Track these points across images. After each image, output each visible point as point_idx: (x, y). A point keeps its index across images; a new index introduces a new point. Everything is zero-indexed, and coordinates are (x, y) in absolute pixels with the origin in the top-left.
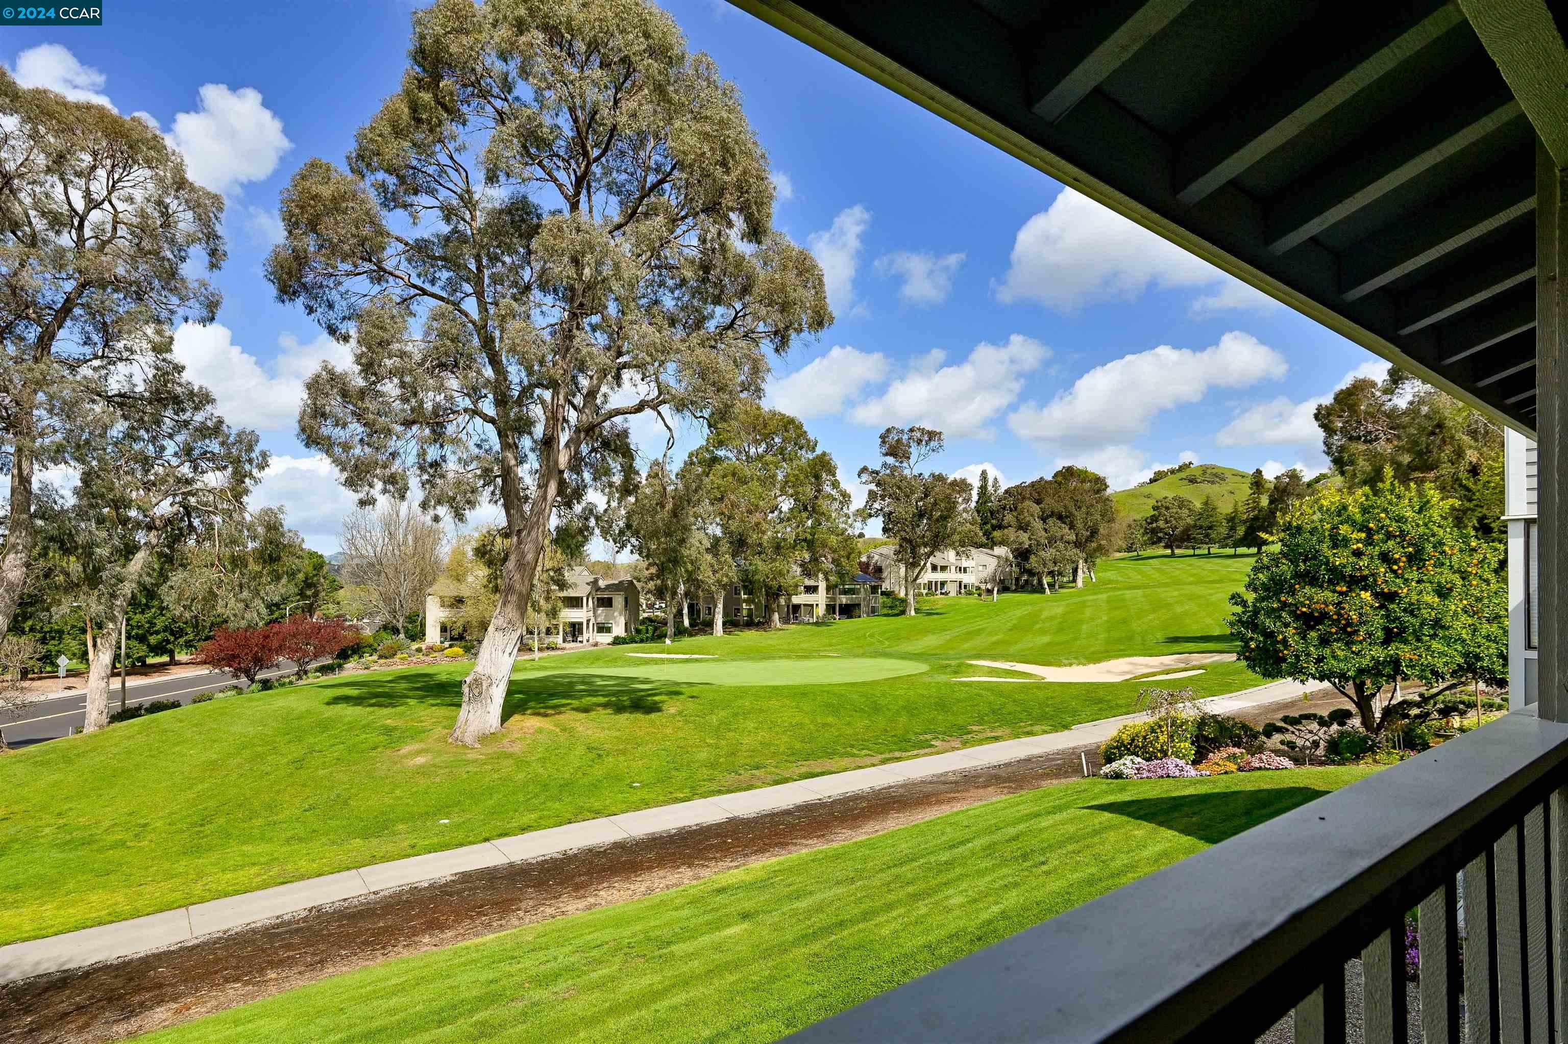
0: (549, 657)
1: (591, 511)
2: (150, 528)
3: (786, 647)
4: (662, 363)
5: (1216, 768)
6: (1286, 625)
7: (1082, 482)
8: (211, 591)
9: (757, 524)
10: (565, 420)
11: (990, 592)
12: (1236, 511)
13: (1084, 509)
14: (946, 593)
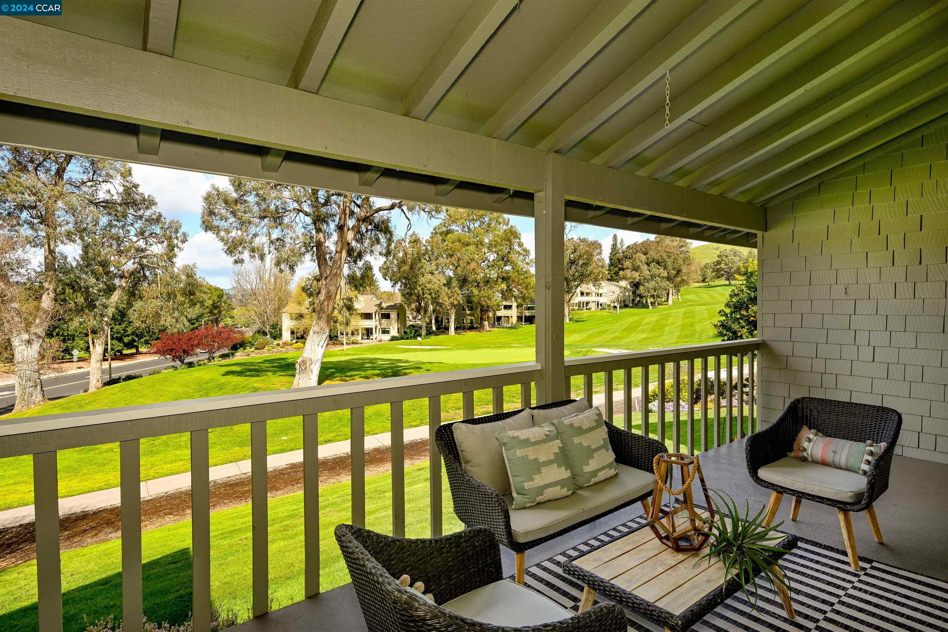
0: (352, 348)
2: (122, 277)
3: (490, 341)
6: (743, 327)
8: (157, 313)
9: (473, 270)
11: (615, 308)
13: (673, 258)
14: (590, 309)
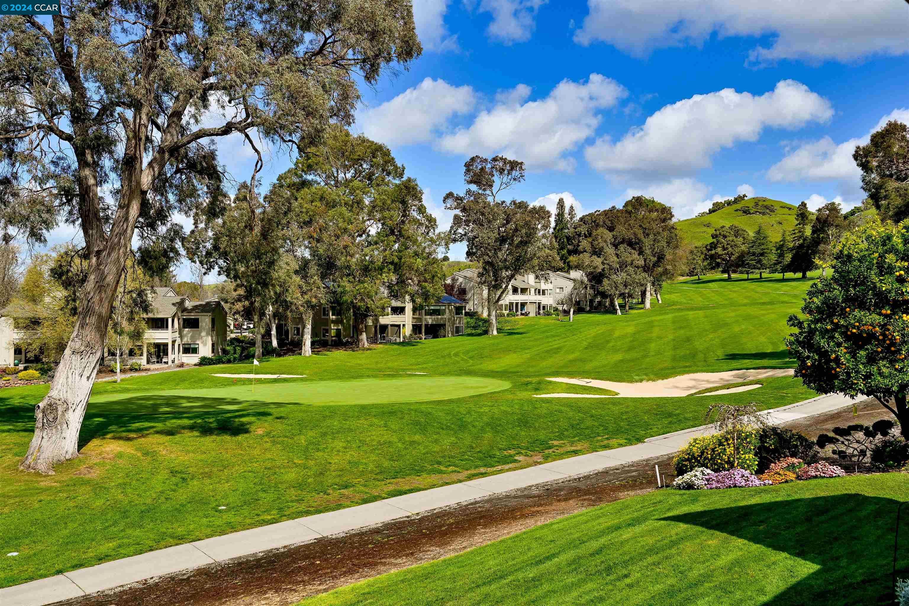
0: (132, 379)
1: (176, 233)
3: (373, 366)
4: (250, 85)
5: (777, 477)
6: (839, 345)
7: (650, 211)
9: (346, 247)
10: (149, 140)
11: (566, 313)
12: (784, 240)
13: (651, 237)
14: (526, 314)
